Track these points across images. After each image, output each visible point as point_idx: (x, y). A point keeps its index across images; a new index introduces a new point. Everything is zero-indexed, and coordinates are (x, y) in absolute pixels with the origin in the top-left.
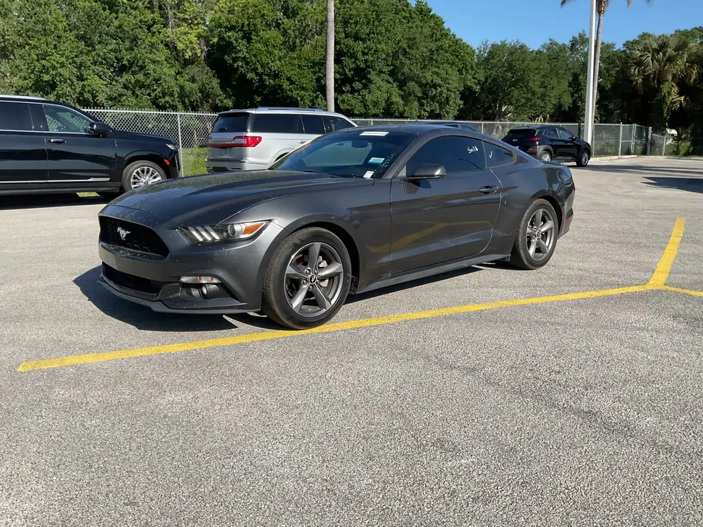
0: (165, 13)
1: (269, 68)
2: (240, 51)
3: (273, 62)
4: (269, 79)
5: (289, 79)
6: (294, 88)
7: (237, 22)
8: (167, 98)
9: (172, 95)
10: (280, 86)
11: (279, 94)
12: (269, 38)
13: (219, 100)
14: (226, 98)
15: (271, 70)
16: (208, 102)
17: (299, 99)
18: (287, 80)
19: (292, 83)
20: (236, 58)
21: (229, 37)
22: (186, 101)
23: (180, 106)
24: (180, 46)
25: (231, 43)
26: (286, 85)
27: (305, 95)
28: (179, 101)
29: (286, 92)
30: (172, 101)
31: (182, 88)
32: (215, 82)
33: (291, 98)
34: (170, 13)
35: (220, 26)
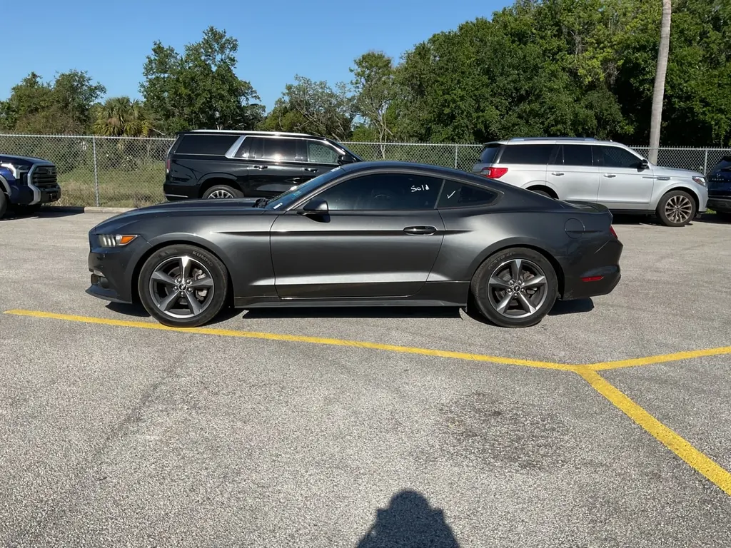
0: (572, 39)
1: (680, 89)
2: (648, 73)
3: (686, 82)
4: (679, 102)
5: (702, 101)
6: (709, 111)
7: (648, 41)
8: (559, 127)
9: (565, 123)
10: (691, 110)
11: (689, 118)
12: (686, 56)
13: (620, 126)
14: (627, 124)
15: (682, 90)
16: (605, 129)
17: (713, 123)
18: (700, 101)
19: (707, 104)
20: (643, 80)
21: (637, 59)
22: (580, 129)
23: (572, 133)
24: (581, 71)
25: (639, 65)
26: (698, 107)
27: (722, 118)
28: (571, 129)
29: (697, 116)
30: (565, 129)
31: (576, 115)
32: (616, 107)
33: (704, 122)
34: (578, 39)
35: (628, 47)
